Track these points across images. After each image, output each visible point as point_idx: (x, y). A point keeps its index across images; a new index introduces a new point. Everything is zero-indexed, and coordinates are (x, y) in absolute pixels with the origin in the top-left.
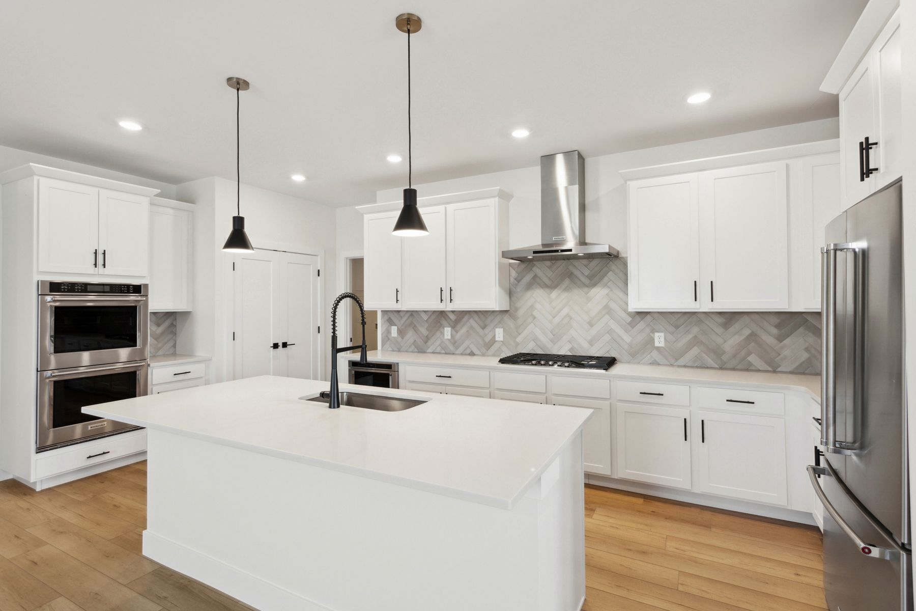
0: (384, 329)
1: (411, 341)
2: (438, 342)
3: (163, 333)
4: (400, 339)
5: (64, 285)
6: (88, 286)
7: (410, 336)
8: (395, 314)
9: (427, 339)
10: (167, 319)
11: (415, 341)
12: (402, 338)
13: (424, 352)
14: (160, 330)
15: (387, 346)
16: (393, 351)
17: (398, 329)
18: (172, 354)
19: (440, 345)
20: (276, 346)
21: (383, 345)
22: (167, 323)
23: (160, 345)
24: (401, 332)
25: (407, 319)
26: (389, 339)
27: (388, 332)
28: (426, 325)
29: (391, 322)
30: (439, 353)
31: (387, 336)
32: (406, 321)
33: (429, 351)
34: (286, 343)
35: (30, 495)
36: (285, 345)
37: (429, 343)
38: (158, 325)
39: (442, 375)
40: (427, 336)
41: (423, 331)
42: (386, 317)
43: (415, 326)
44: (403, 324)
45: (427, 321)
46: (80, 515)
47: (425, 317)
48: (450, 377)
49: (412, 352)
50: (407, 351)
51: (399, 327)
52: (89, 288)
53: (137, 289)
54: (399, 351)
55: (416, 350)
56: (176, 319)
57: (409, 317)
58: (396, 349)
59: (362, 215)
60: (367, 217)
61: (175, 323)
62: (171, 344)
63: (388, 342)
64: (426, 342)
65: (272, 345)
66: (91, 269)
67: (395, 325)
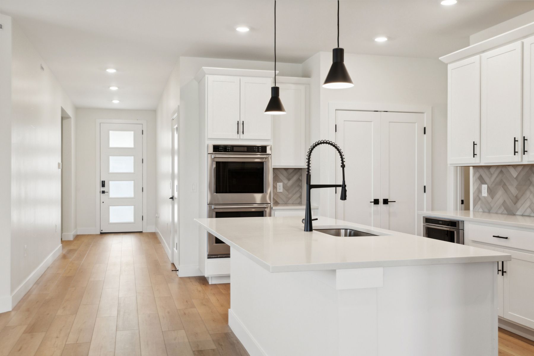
0: (476, 187)
1: (501, 201)
2: (528, 204)
3: (292, 186)
4: (490, 199)
5: (221, 147)
6: (234, 148)
7: (500, 195)
8: (486, 170)
9: (516, 200)
10: (295, 174)
11: (505, 201)
12: (492, 198)
13: (514, 215)
14: (290, 183)
15: (478, 206)
16: (484, 212)
17: (488, 187)
18: (299, 203)
19: (530, 207)
20: (376, 202)
21: (475, 205)
22: (295, 178)
23: (290, 196)
24: (490, 191)
25: (497, 177)
26: (480, 199)
27: (479, 191)
28: (515, 183)
29: (482, 180)
30: (529, 216)
31: (478, 196)
32: (496, 179)
33: (518, 213)
34: (387, 200)
35: (205, 285)
36: (386, 202)
37: (519, 204)
38: (289, 179)
39: (500, 236)
40: (516, 197)
41: (513, 190)
42: (477, 175)
43: (505, 184)
44: (494, 182)
45: (516, 178)
46: (218, 300)
47: (514, 173)
48: (507, 238)
49: (502, 214)
50: (497, 213)
51: (489, 186)
52: (235, 149)
53: (263, 149)
54: (489, 212)
55: (505, 212)
56: (301, 175)
57: (498, 175)
58: (486, 210)
59: (446, 65)
60: (450, 67)
61: (300, 178)
62: (298, 195)
63: (479, 203)
64: (515, 204)
65: (373, 201)
66: (236, 136)
67: (485, 183)
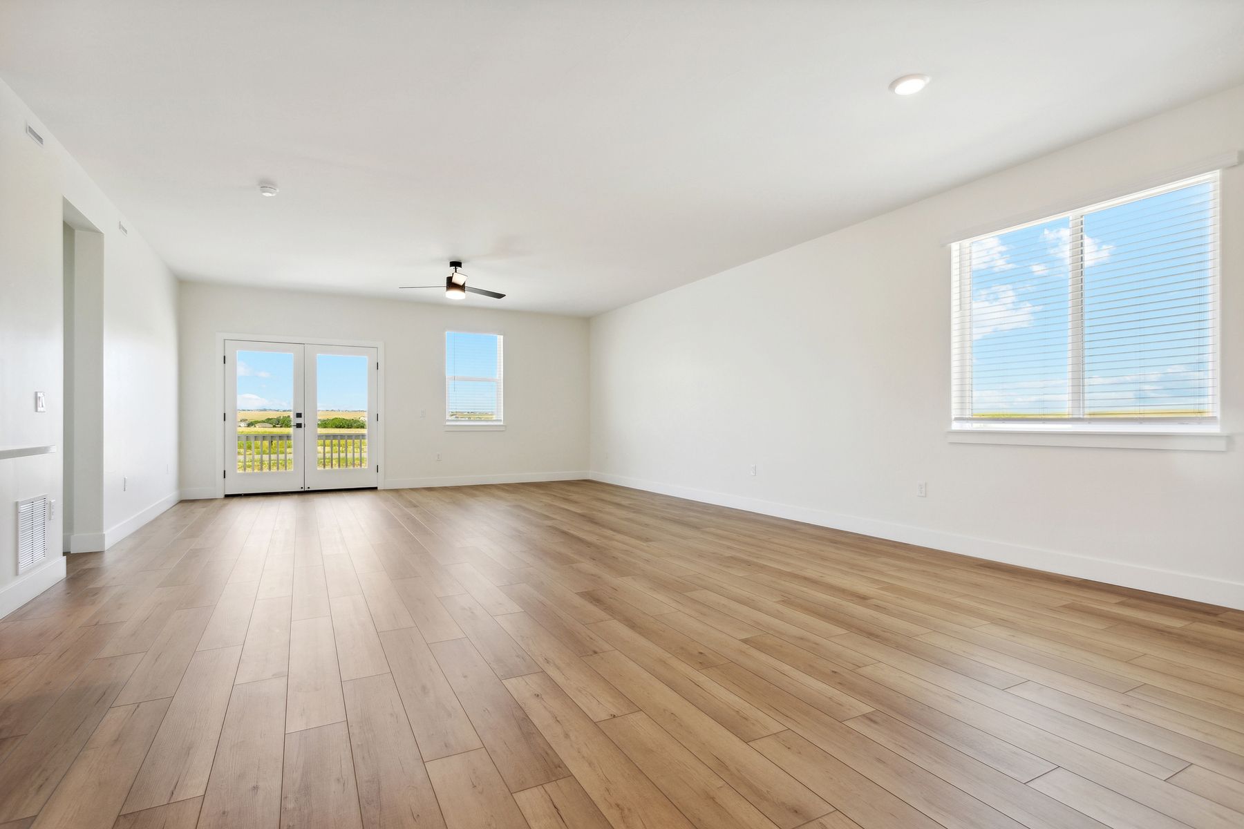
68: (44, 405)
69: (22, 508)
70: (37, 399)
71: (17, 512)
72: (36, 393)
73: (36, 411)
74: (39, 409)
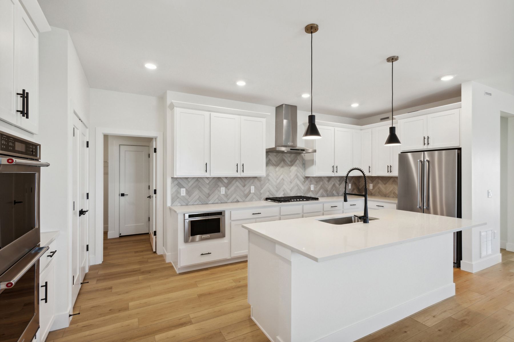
0: (174, 190)
1: (197, 197)
4: (187, 197)
7: (196, 194)
8: (183, 180)
9: (208, 196)
11: (200, 197)
12: (190, 196)
13: (206, 204)
15: (176, 202)
16: (182, 205)
17: (186, 189)
19: (217, 198)
21: (172, 202)
24: (188, 192)
25: (193, 183)
26: (178, 197)
27: (178, 192)
28: (208, 186)
29: (180, 186)
30: (217, 203)
31: (176, 196)
33: (210, 202)
37: (210, 198)
40: (208, 194)
41: (206, 190)
42: (176, 183)
43: (200, 187)
44: (191, 187)
45: (209, 184)
47: (207, 181)
49: (198, 204)
50: (193, 205)
51: (187, 189)
54: (187, 205)
58: (184, 204)
63: (177, 200)
64: (208, 198)
67: (184, 187)
68: (491, 195)
69: (483, 234)
70: (488, 193)
71: (480, 235)
72: (488, 191)
73: (488, 197)
74: (489, 197)
